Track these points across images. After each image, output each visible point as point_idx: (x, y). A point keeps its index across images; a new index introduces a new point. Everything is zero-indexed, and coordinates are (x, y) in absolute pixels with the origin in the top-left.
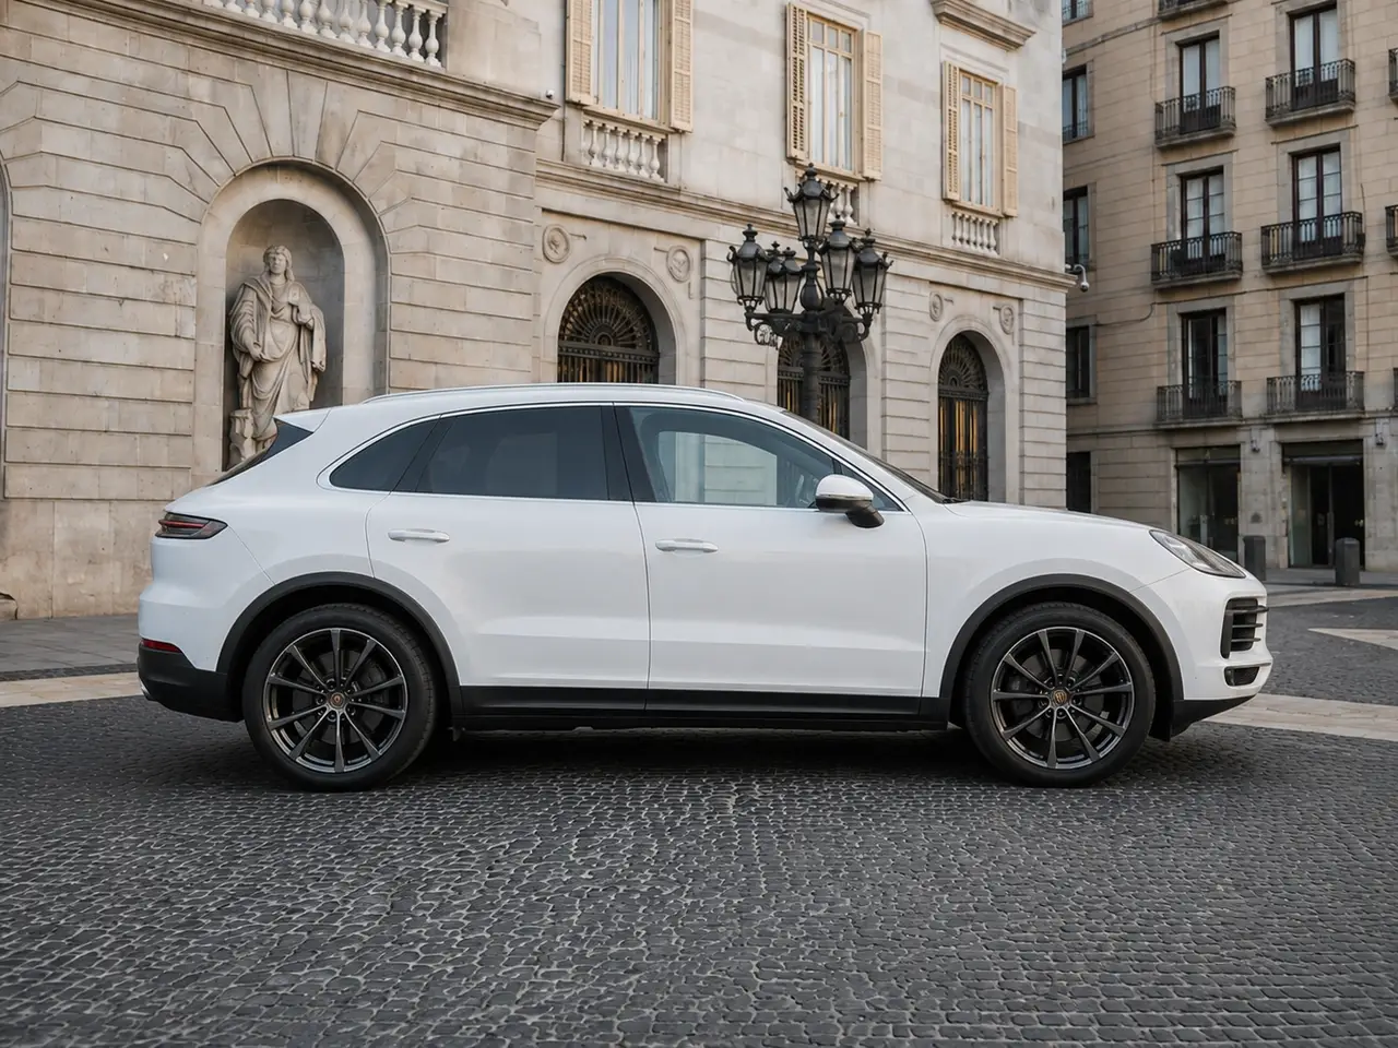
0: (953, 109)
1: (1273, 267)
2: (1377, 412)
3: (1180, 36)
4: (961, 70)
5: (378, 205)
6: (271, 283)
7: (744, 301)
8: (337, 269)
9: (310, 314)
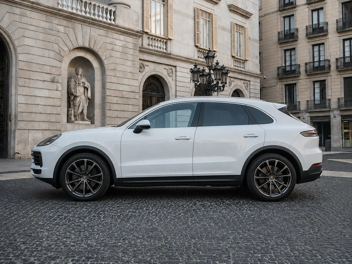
0: (234, 33)
1: (308, 73)
2: (334, 109)
3: (284, 15)
4: (235, 24)
5: (103, 58)
6: (78, 77)
7: (194, 82)
8: (93, 74)
9: (87, 84)
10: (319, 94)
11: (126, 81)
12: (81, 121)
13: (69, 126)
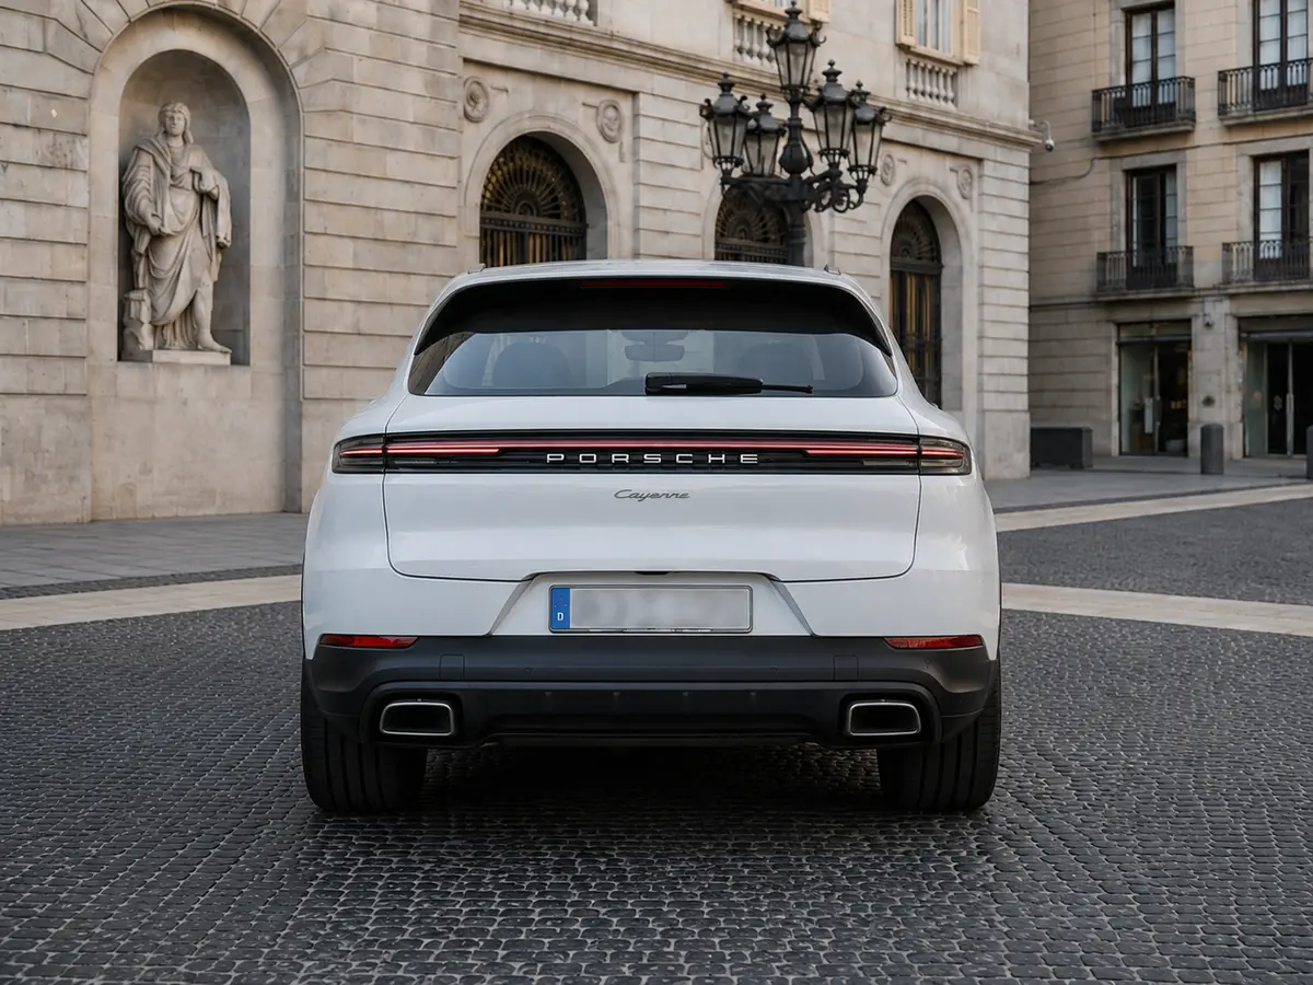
1: (1233, 118)
5: (290, 57)
6: (169, 146)
7: (720, 164)
8: (244, 130)
9: (213, 181)
10: (1279, 213)
11: (395, 165)
12: (188, 353)
13: (128, 374)
